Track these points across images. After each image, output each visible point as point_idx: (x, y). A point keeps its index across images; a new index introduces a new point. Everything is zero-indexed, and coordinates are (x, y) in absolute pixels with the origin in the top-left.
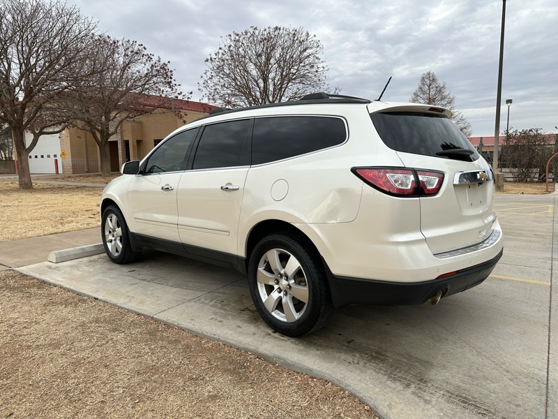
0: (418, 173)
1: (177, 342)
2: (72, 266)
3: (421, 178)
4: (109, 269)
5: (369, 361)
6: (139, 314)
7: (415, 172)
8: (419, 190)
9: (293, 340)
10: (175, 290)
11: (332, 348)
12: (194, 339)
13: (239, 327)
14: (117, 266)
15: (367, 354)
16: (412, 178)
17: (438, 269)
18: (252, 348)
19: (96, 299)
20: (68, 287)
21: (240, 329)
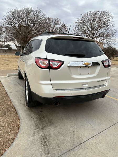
0: (50, 61)
1: (4, 101)
2: (9, 78)
3: (51, 63)
4: (16, 80)
5: (37, 119)
6: (6, 92)
7: (49, 60)
8: (50, 67)
9: (28, 107)
10: (22, 87)
11: (34, 112)
12: (9, 101)
13: (21, 101)
14: (19, 79)
15: (40, 116)
16: (48, 62)
17: (54, 94)
18: (15, 107)
19: (3, 87)
20: (2, 82)
21: (20, 101)
